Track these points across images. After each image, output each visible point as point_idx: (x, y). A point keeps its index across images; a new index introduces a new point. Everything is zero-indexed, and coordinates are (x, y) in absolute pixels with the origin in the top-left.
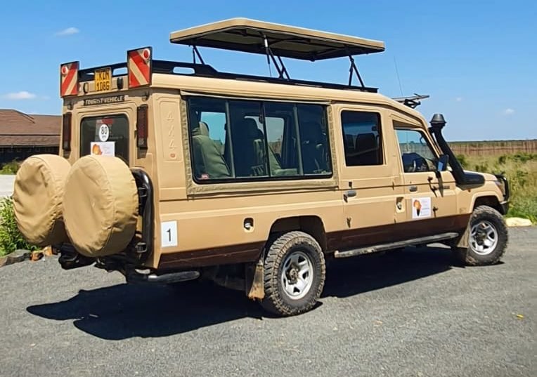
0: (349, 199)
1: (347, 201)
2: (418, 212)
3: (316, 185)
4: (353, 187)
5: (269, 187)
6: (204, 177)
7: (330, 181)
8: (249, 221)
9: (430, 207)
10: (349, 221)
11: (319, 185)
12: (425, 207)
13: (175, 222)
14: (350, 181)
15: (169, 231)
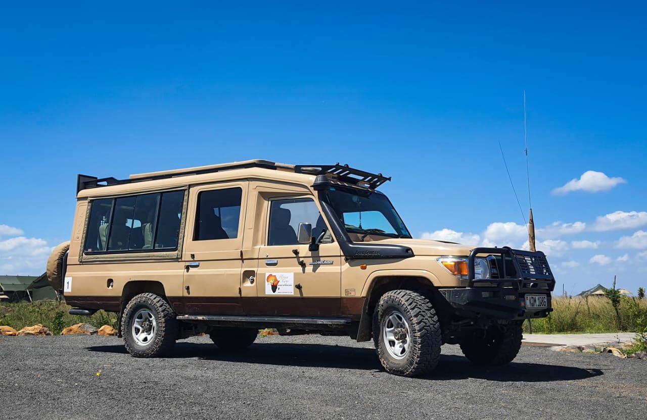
0: (191, 270)
1: (188, 271)
2: (274, 288)
3: (161, 256)
4: (195, 259)
5: (126, 257)
6: (90, 250)
7: (174, 254)
8: (110, 281)
9: (292, 283)
10: (188, 288)
11: (164, 257)
12: (283, 283)
13: (71, 278)
14: (193, 253)
15: (68, 283)
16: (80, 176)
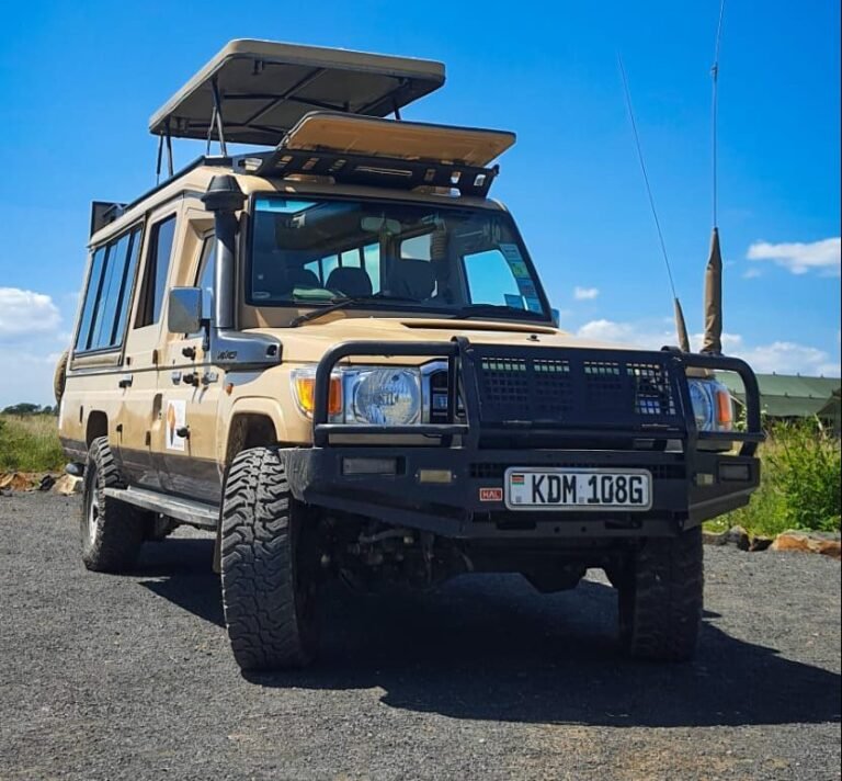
2: (172, 435)
4: (130, 369)
10: (121, 429)
14: (129, 356)
16: (95, 204)
